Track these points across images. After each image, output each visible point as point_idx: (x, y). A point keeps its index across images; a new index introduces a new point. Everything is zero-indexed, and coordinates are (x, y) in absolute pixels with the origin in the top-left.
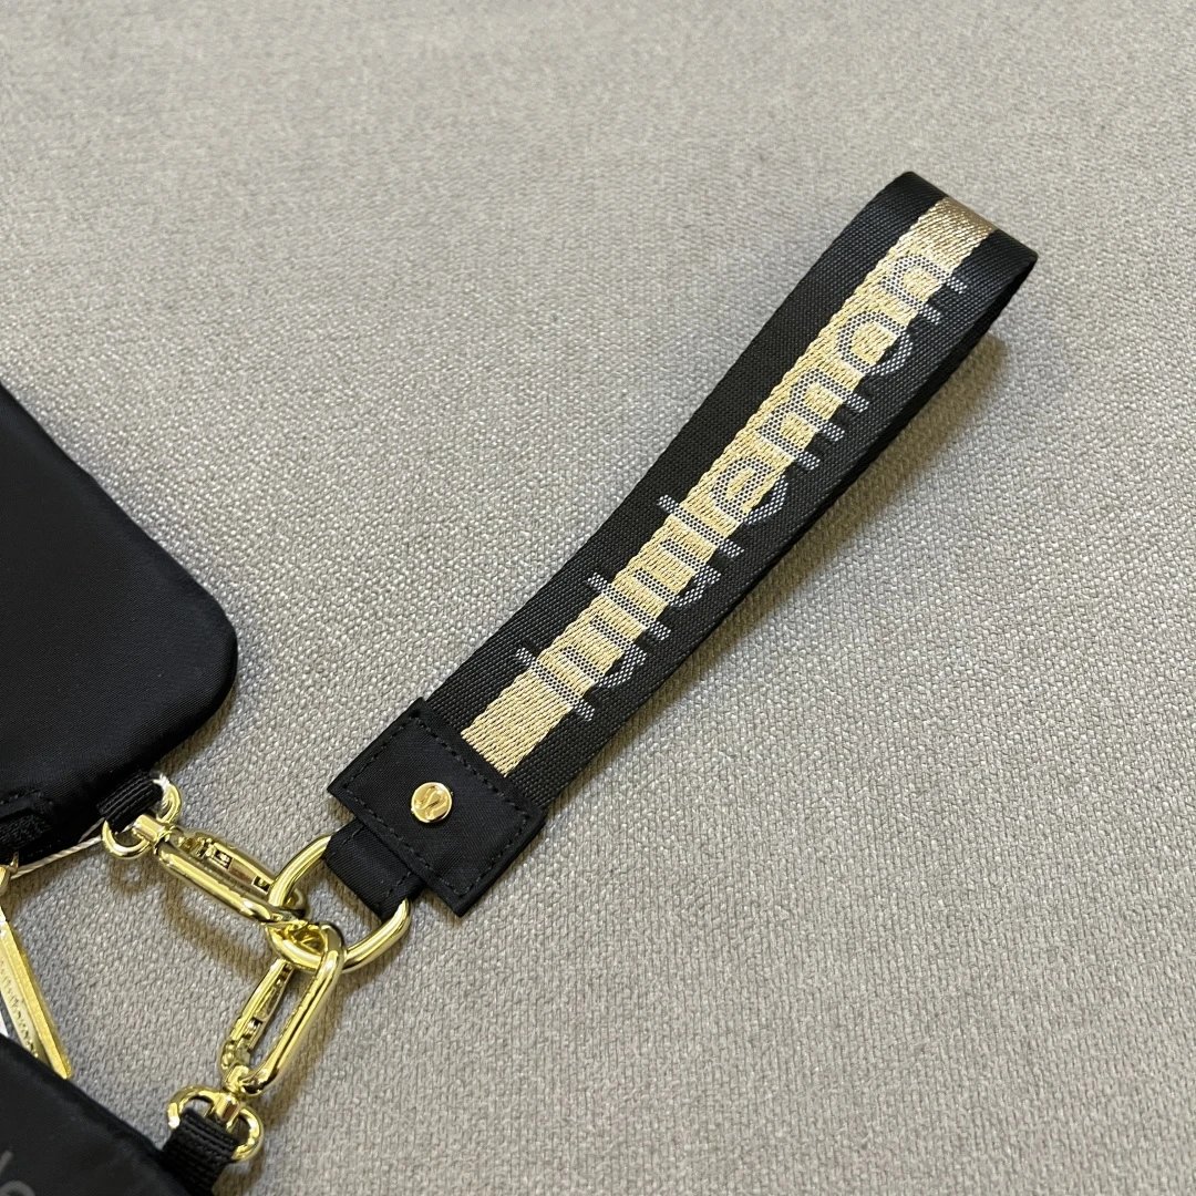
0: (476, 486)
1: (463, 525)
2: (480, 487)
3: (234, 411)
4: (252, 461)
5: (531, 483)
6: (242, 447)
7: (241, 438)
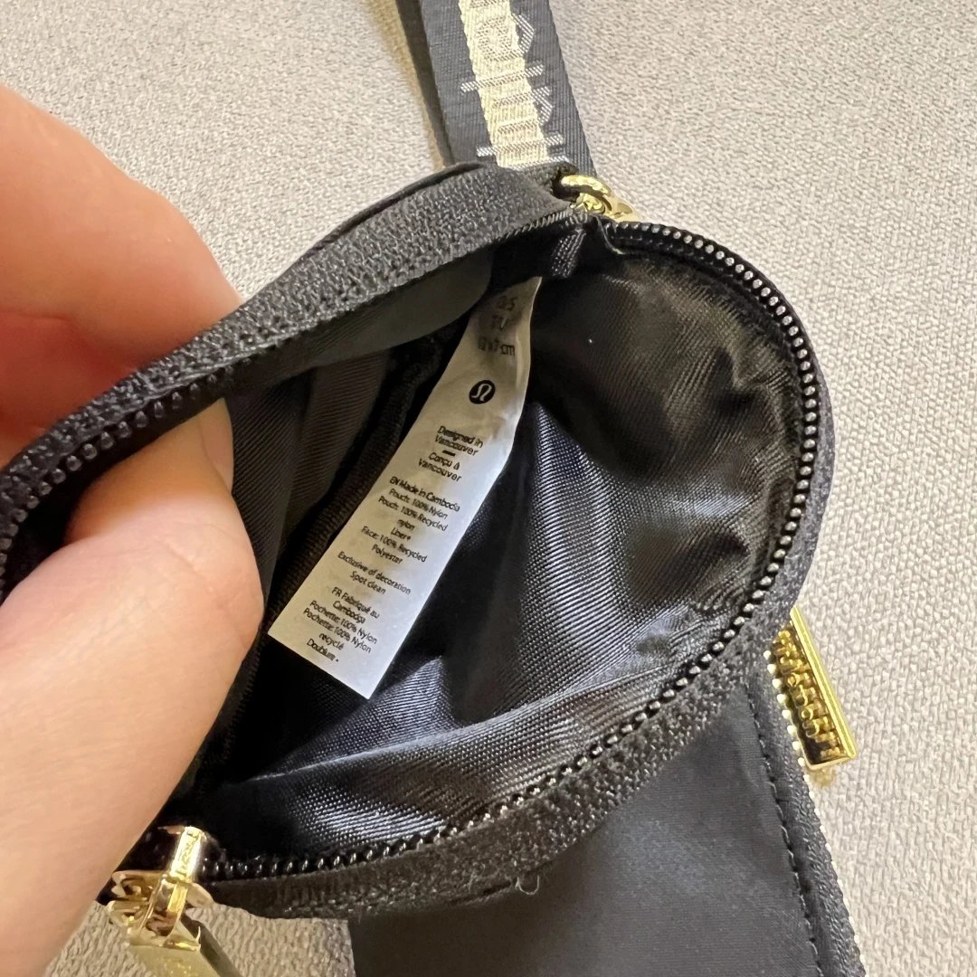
0: (886, 266)
1: (869, 297)
2: (890, 268)
3: (658, 152)
4: (670, 196)
5: (943, 277)
6: (661, 182)
7: (662, 175)
